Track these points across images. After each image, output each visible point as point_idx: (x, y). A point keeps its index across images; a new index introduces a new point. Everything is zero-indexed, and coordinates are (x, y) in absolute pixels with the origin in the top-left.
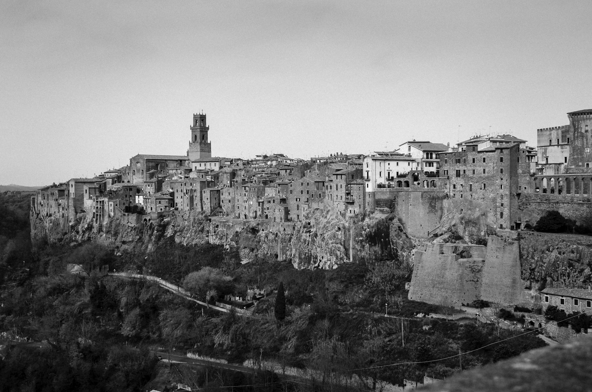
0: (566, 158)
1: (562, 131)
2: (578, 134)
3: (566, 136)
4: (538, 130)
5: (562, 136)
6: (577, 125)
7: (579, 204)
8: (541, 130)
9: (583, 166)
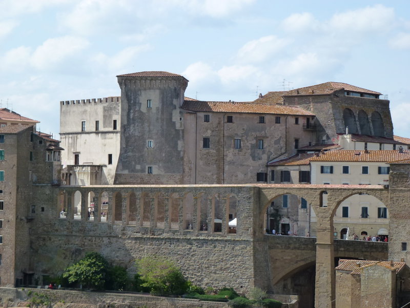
0: (110, 156)
1: (104, 108)
2: (134, 114)
3: (110, 116)
4: (62, 103)
5: (105, 116)
6: (132, 98)
7: (136, 239)
8: (68, 103)
9: (143, 171)
